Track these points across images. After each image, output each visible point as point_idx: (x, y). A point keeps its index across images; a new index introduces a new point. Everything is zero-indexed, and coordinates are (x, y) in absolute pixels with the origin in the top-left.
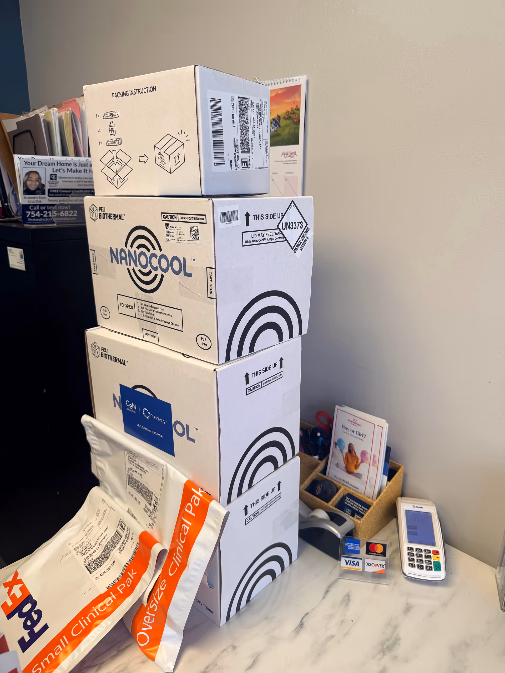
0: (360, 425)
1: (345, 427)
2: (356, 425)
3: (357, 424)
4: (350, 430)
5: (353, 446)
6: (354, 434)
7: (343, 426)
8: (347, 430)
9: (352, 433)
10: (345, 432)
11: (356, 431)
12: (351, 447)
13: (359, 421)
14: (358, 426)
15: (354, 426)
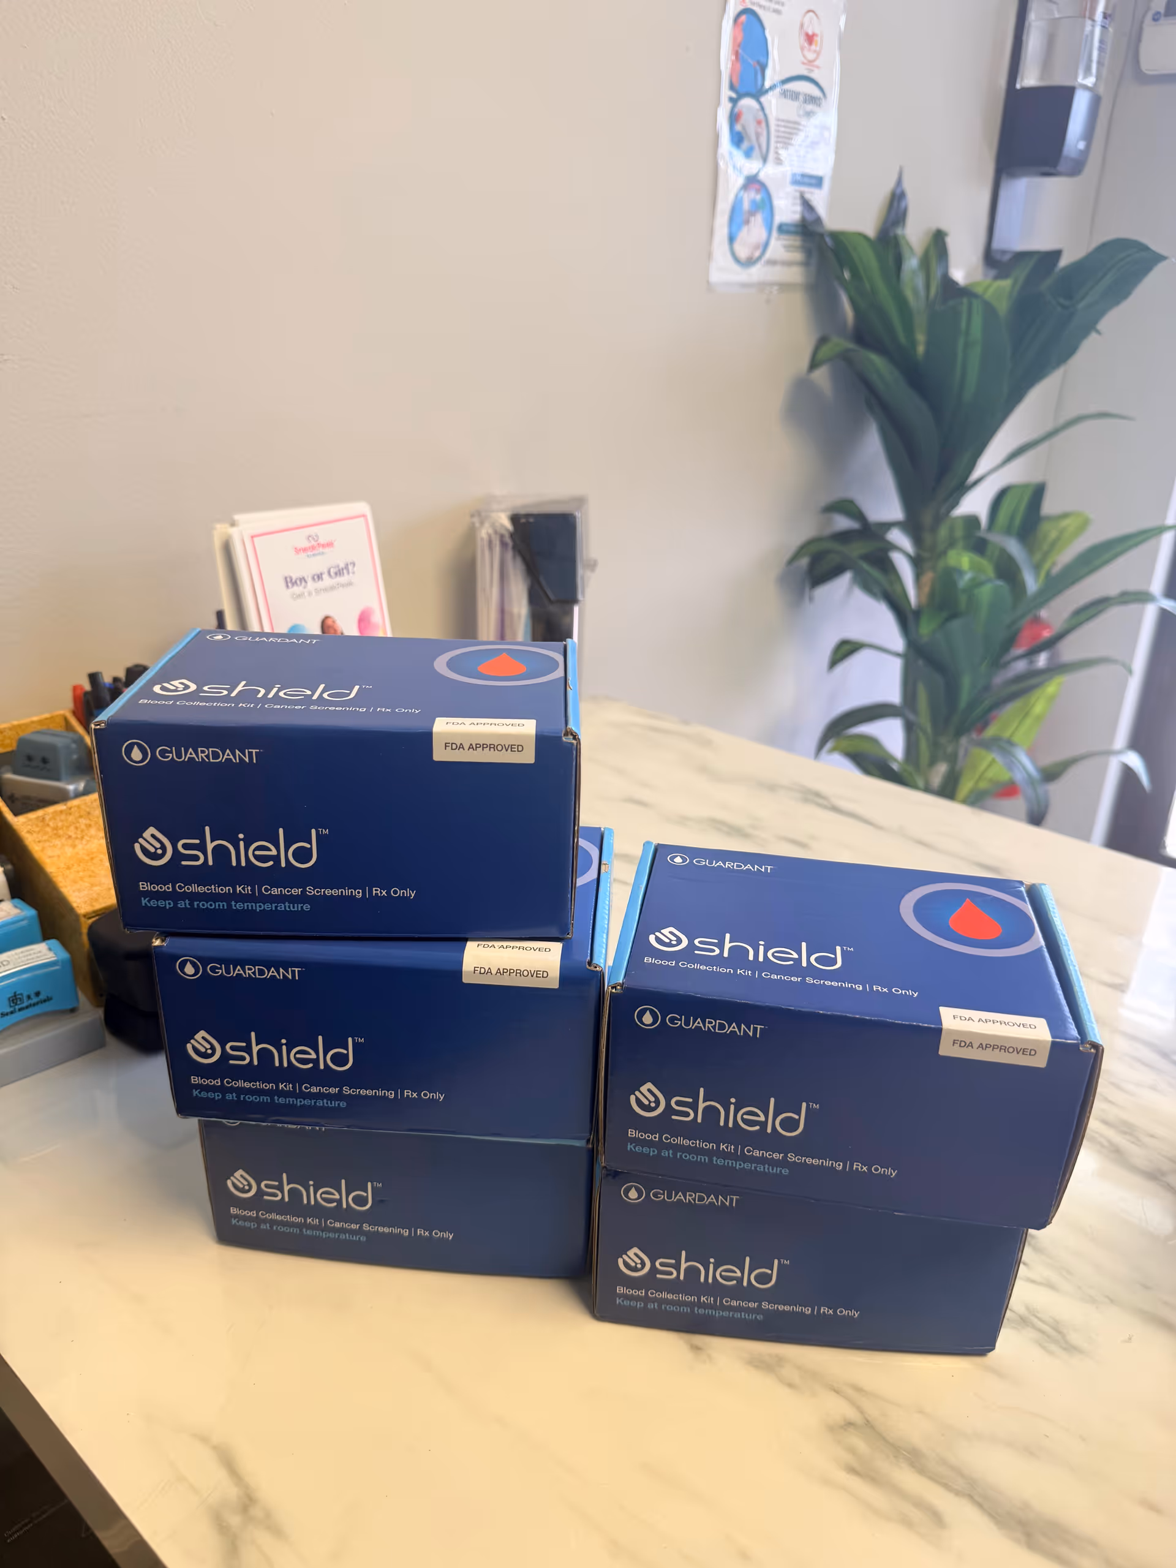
0: (330, 545)
1: (294, 580)
2: (321, 550)
3: (323, 546)
4: (310, 581)
5: (334, 622)
6: (327, 581)
7: (289, 580)
8: (303, 583)
9: (320, 584)
10: (300, 596)
11: (326, 571)
12: (329, 627)
13: (324, 534)
14: (327, 550)
15: (319, 558)
